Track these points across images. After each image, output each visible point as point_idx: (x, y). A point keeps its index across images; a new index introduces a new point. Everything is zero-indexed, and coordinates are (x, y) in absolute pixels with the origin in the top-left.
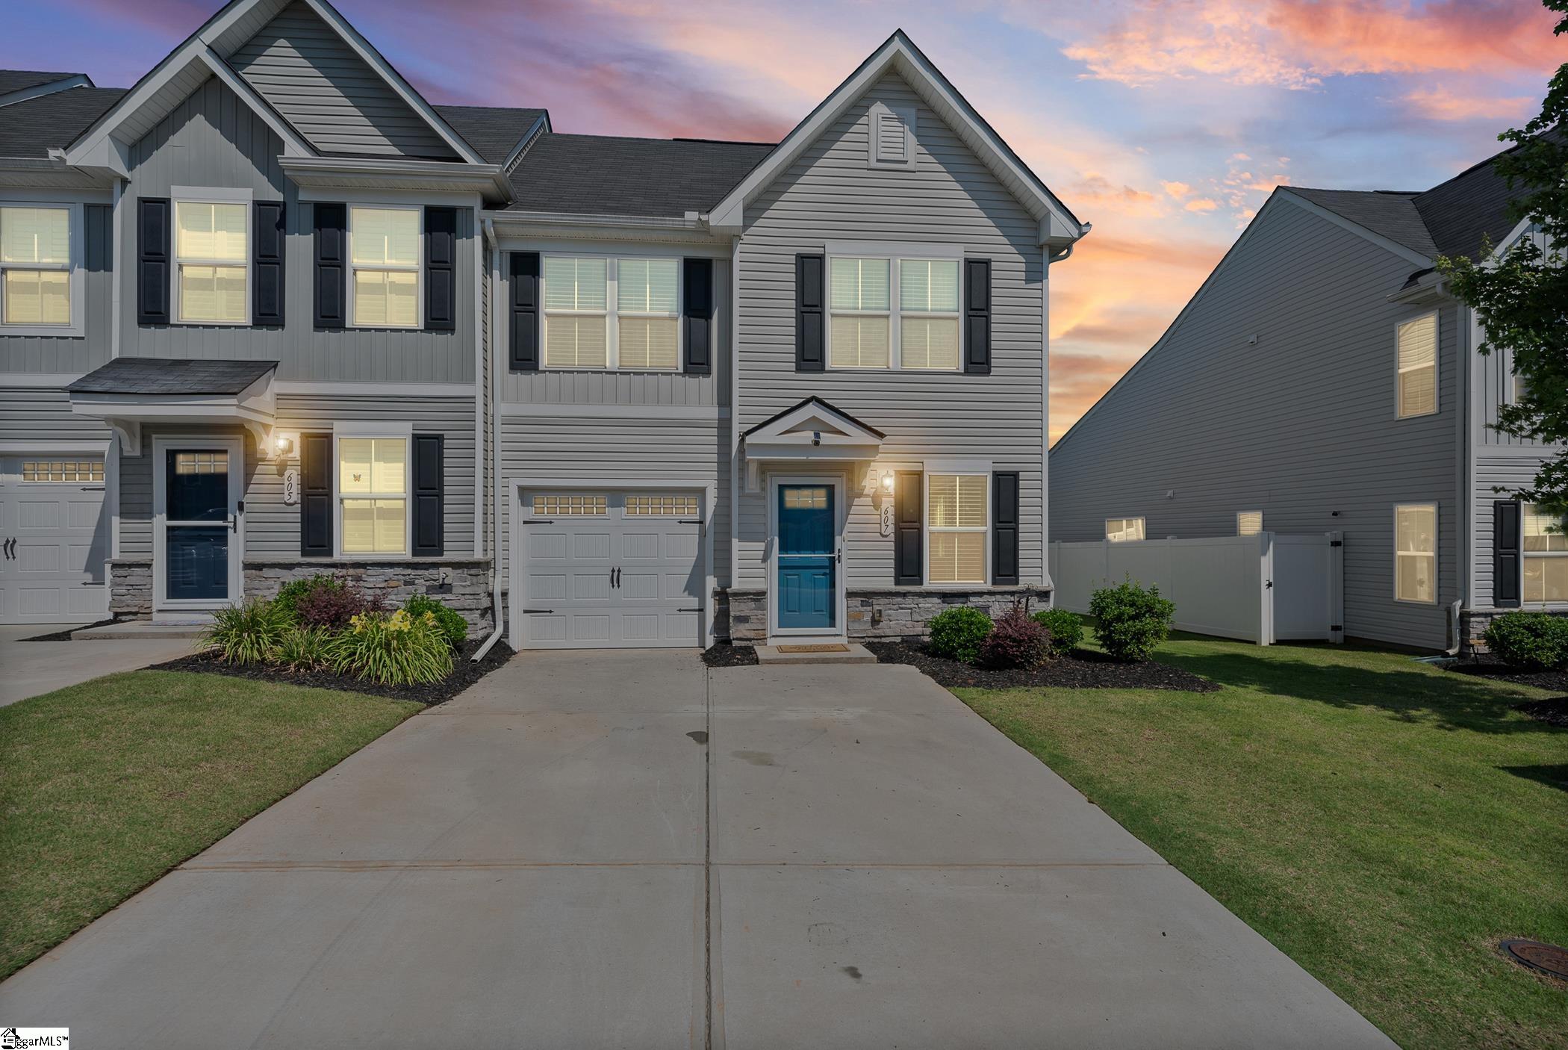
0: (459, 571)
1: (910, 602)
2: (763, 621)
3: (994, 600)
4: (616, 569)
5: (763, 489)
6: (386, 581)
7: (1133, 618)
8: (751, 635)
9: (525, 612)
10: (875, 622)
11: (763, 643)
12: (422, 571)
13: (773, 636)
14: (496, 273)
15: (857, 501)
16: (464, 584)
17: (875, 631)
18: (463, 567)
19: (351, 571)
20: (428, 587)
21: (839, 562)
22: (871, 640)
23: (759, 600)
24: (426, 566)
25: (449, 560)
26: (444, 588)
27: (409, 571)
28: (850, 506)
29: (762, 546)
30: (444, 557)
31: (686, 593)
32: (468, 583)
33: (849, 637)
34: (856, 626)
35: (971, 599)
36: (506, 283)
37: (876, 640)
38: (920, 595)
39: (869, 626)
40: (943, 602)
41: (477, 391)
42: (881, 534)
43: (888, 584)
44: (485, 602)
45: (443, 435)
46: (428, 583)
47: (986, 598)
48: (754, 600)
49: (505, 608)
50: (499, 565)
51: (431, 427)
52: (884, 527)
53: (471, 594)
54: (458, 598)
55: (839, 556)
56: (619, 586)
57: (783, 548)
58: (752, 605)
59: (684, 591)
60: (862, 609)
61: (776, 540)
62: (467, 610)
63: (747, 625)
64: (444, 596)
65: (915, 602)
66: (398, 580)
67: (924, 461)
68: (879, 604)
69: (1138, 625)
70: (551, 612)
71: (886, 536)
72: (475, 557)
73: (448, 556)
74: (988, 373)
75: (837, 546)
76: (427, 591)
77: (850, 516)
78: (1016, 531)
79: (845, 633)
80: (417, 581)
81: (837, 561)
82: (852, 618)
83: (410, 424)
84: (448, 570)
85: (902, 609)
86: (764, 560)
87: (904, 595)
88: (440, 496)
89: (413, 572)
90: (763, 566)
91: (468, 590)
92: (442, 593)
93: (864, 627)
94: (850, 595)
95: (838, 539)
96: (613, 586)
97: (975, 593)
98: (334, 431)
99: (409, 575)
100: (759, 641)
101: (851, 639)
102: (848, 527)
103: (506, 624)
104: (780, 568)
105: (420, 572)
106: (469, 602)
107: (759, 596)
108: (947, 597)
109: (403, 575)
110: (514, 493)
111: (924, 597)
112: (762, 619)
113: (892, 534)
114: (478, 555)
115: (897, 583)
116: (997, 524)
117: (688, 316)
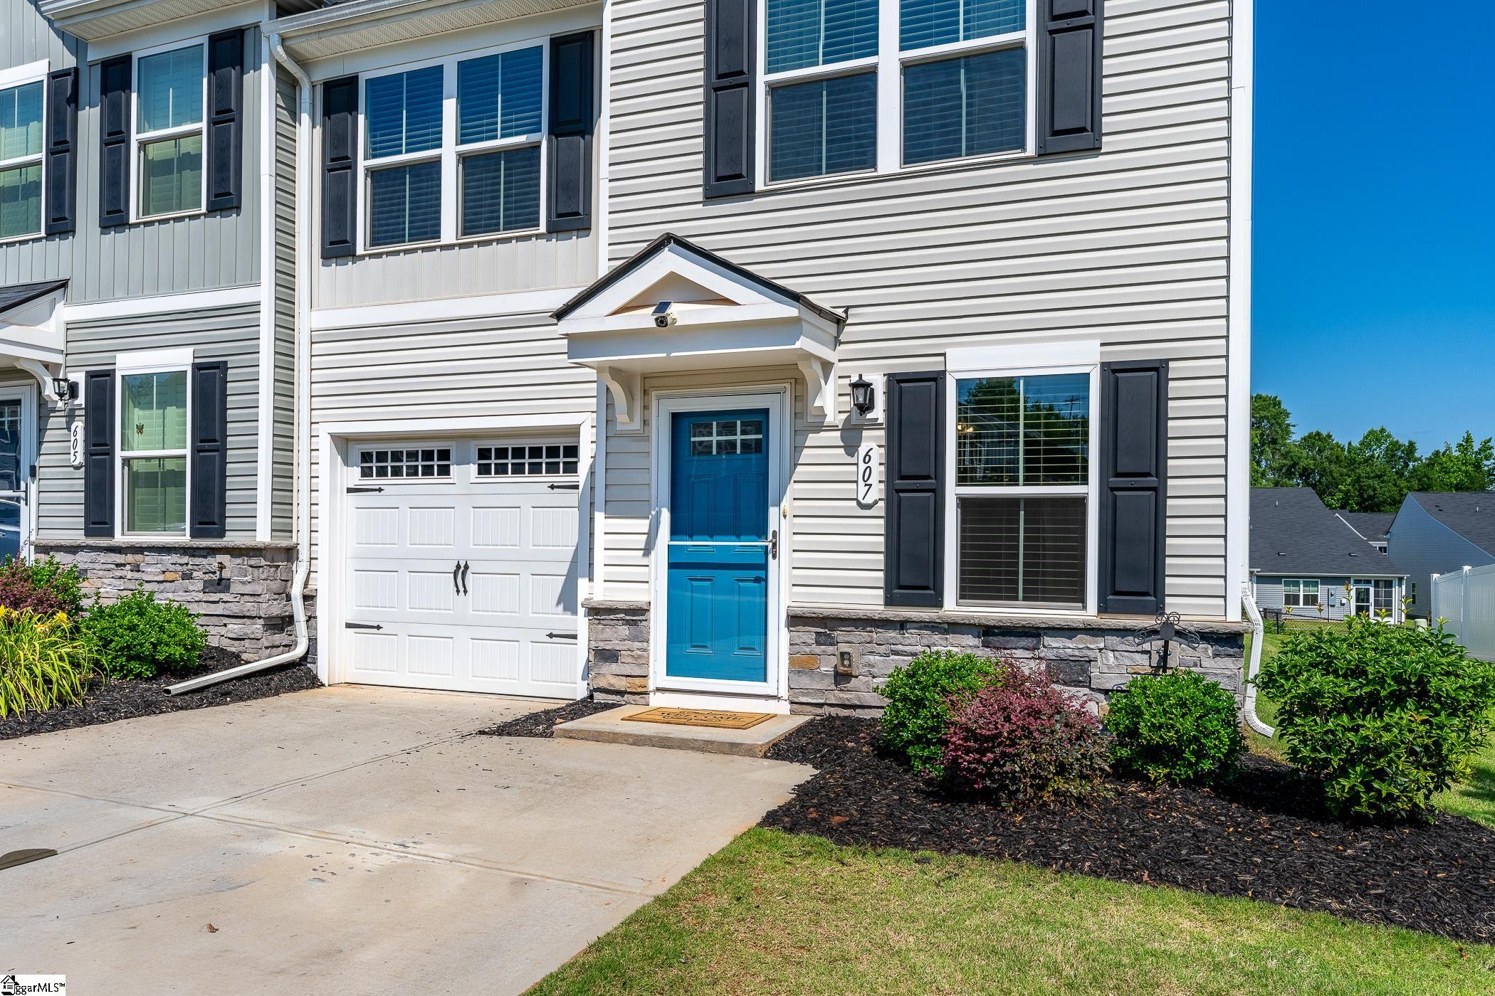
0: (239, 561)
1: (913, 641)
2: (642, 660)
3: (1102, 645)
4: (462, 564)
5: (645, 423)
6: (164, 572)
7: (1348, 706)
8: (621, 684)
9: (349, 626)
10: (842, 677)
11: (642, 701)
12: (201, 559)
13: (658, 690)
14: (305, 118)
15: (812, 439)
16: (245, 579)
17: (842, 695)
18: (243, 555)
19: (130, 558)
20: (205, 582)
21: (774, 557)
22: (834, 711)
23: (634, 623)
24: (204, 553)
25: (231, 545)
26: (222, 584)
27: (185, 559)
28: (797, 449)
29: (643, 525)
30: (224, 539)
31: (561, 607)
32: (249, 578)
33: (792, 703)
34: (805, 682)
35: (1048, 640)
36: (318, 131)
37: (846, 713)
38: (933, 626)
39: (828, 683)
40: (986, 645)
41: (264, 294)
42: (859, 504)
43: (871, 601)
44: (276, 609)
45: (226, 363)
46: (207, 577)
47: (1081, 641)
48: (628, 622)
49: (311, 618)
50: (304, 554)
51: (213, 352)
52: (863, 489)
53: (251, 595)
54: (237, 599)
55: (774, 545)
56: (465, 592)
57: (675, 531)
58: (624, 631)
59: (558, 604)
60: (818, 649)
61: (666, 516)
62: (249, 617)
63: (614, 665)
64: (221, 596)
65: (925, 641)
66: (176, 572)
67: (949, 351)
68: (848, 640)
69: (1370, 725)
70: (378, 627)
71: (869, 507)
72: (258, 539)
73: (232, 539)
74: (1095, 149)
75: (772, 526)
76: (204, 587)
77: (799, 469)
78: (1159, 493)
79: (784, 692)
80: (195, 574)
81: (770, 556)
82: (800, 665)
83: (190, 350)
84: (225, 559)
85: (896, 653)
86: (647, 551)
87: (902, 625)
88: (223, 450)
89: (192, 561)
90: (645, 561)
91: (247, 589)
92: (220, 592)
93: (821, 687)
94: (795, 620)
95: (773, 512)
96: (458, 591)
97: (1053, 628)
98: (117, 366)
99: (187, 564)
100: (637, 697)
101: (795, 706)
102: (793, 489)
103: (313, 641)
104: (672, 566)
105: (198, 561)
106: (248, 607)
107: (635, 615)
108: (996, 635)
109: (181, 565)
110: (325, 444)
111: (946, 632)
112: (640, 657)
113: (881, 504)
114: (263, 535)
115: (889, 601)
116: (1112, 479)
117: (557, 137)
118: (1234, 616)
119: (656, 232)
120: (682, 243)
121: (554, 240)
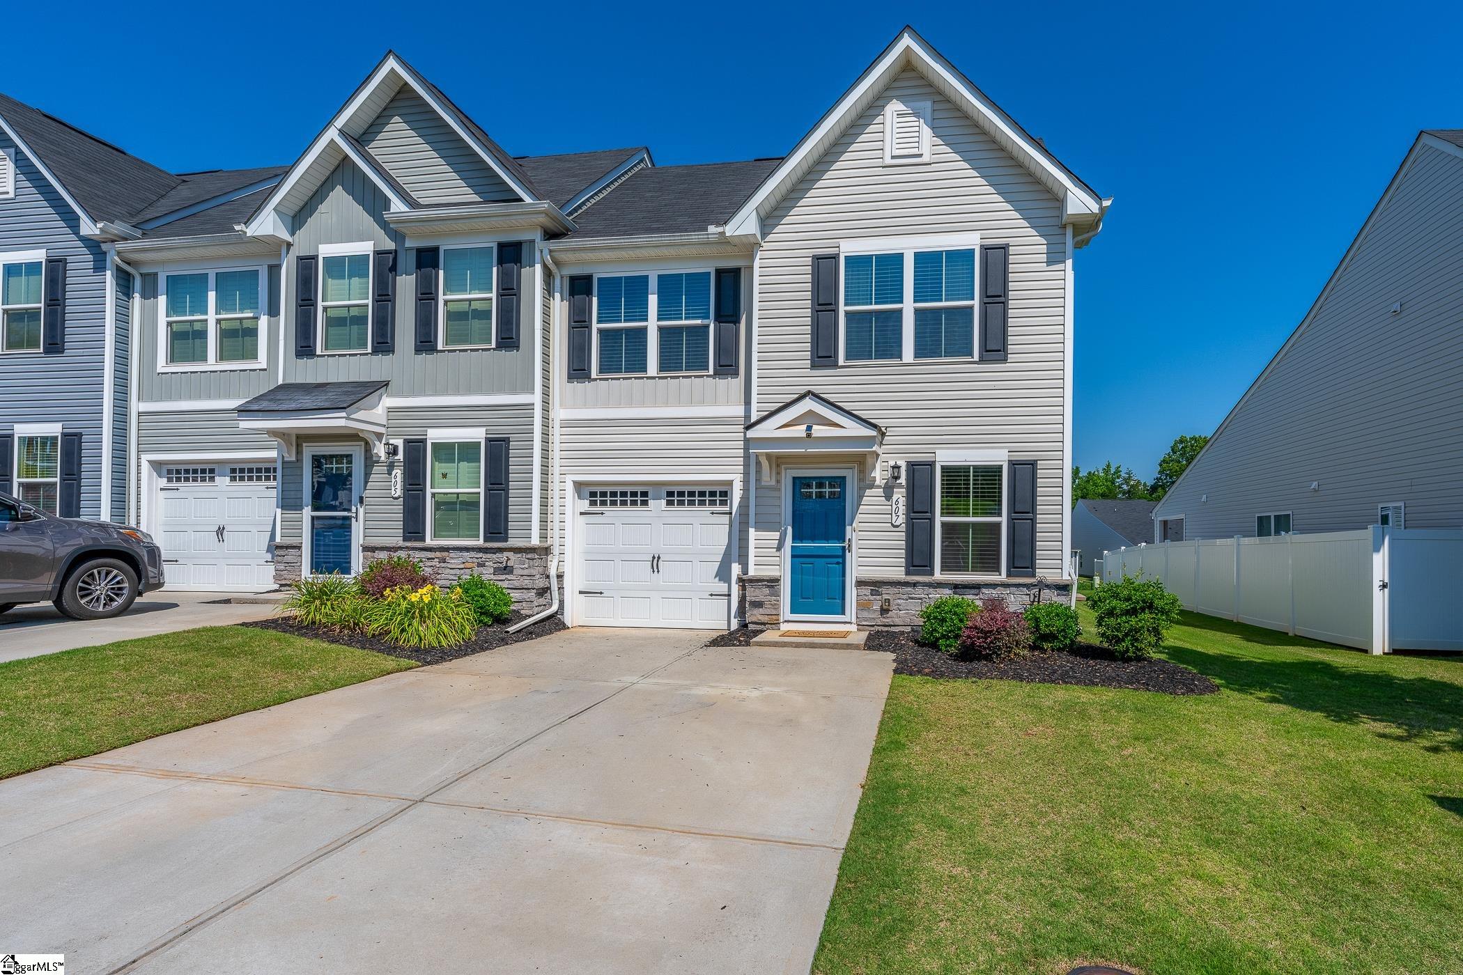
0: (519, 555)
1: (920, 592)
2: (776, 606)
3: (1008, 592)
4: (656, 556)
5: (778, 481)
6: (464, 563)
8: (765, 619)
9: (581, 592)
10: (884, 611)
11: (776, 628)
12: (491, 555)
13: (786, 621)
14: (557, 295)
15: (868, 492)
16: (523, 566)
17: (884, 620)
18: (522, 552)
19: (438, 554)
20: (495, 568)
21: (849, 552)
22: (880, 628)
23: (773, 587)
24: (495, 551)
25: (510, 546)
26: (507, 570)
27: (480, 555)
28: (861, 497)
29: (776, 535)
30: (508, 543)
31: (717, 578)
32: (526, 566)
33: (858, 625)
34: (865, 614)
35: (984, 590)
36: (565, 304)
37: (886, 629)
38: (930, 585)
39: (877, 615)
40: (955, 593)
41: (537, 398)
42: (892, 524)
43: (899, 573)
44: (541, 583)
45: (509, 438)
46: (495, 565)
47: (999, 591)
48: (768, 586)
49: (561, 588)
50: (556, 550)
51: (500, 431)
52: (894, 518)
53: (528, 576)
54: (518, 578)
55: (849, 546)
56: (658, 572)
57: (794, 539)
58: (767, 591)
59: (715, 577)
60: (872, 598)
61: (790, 530)
62: (526, 589)
63: (761, 609)
64: (507, 576)
65: (925, 592)
66: (473, 563)
67: (937, 451)
68: (887, 593)
70: (601, 593)
71: (897, 526)
72: (532, 543)
73: (512, 543)
74: (1005, 360)
75: (848, 536)
76: (494, 572)
77: (861, 507)
78: (1033, 521)
79: (854, 620)
80: (487, 564)
81: (847, 551)
82: (862, 606)
83: (484, 429)
84: (510, 554)
85: (912, 598)
86: (779, 549)
87: (915, 585)
88: (506, 490)
89: (484, 556)
90: (778, 554)
91: (526, 572)
92: (506, 574)
93: (873, 616)
94: (860, 583)
95: (848, 528)
96: (654, 571)
97: (987, 585)
98: (428, 436)
99: (481, 558)
100: (773, 626)
101: (860, 627)
102: (859, 517)
103: (562, 603)
104: (793, 556)
105: (489, 556)
106: (526, 582)
107: (773, 583)
108: (959, 588)
109: (477, 558)
110: (570, 487)
111: (936, 587)
112: (775, 604)
113: (904, 525)
114: (535, 541)
115: (908, 573)
116: (1013, 515)
117: (719, 323)
118: (1066, 577)
119: (803, 389)
120: (816, 396)
121: (717, 379)
